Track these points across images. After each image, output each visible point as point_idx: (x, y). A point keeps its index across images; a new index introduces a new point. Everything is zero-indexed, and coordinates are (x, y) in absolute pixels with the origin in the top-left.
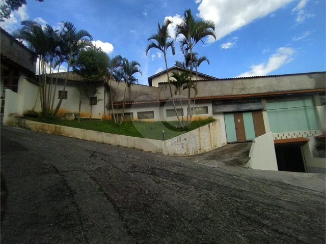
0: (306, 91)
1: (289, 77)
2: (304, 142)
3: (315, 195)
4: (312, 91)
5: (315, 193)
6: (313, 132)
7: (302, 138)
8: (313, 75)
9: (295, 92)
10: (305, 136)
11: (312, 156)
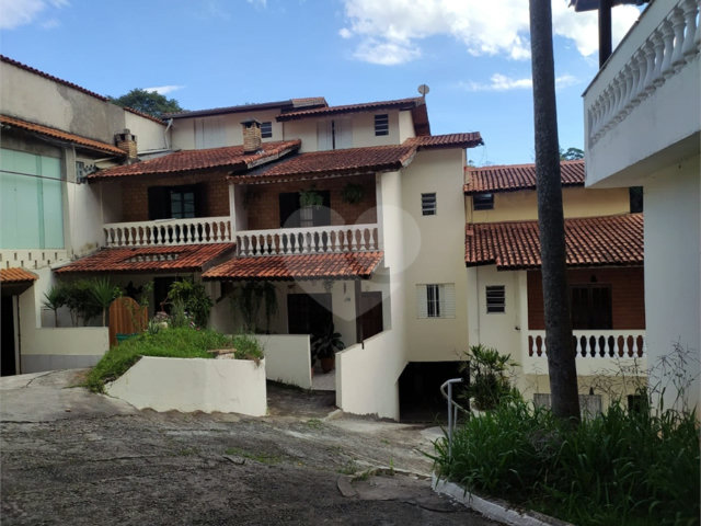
0: (48, 132)
1: (8, 66)
2: (25, 284)
3: (25, 434)
4: (63, 136)
5: (25, 428)
6: (50, 255)
7: (19, 271)
8: (70, 92)
9: (19, 124)
10: (29, 266)
11: (38, 324)
